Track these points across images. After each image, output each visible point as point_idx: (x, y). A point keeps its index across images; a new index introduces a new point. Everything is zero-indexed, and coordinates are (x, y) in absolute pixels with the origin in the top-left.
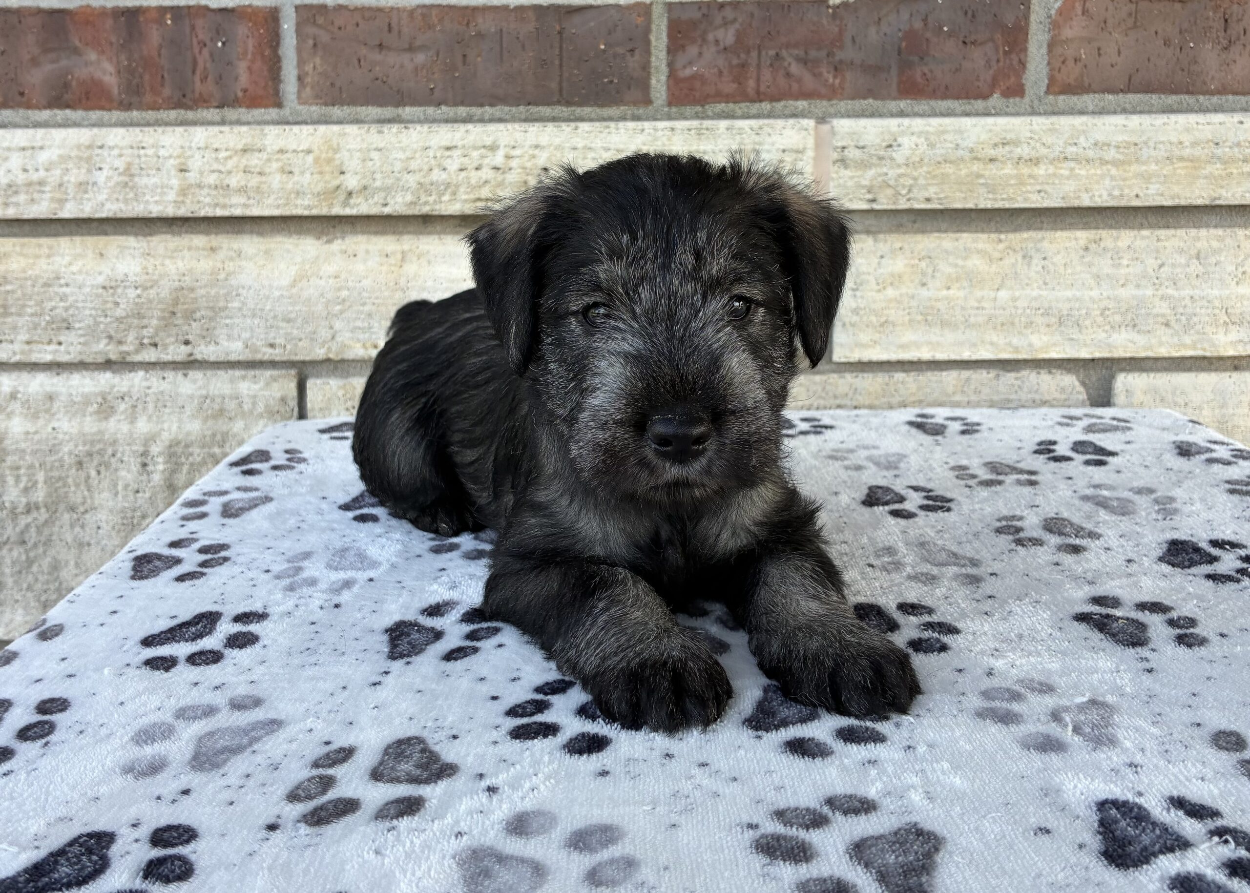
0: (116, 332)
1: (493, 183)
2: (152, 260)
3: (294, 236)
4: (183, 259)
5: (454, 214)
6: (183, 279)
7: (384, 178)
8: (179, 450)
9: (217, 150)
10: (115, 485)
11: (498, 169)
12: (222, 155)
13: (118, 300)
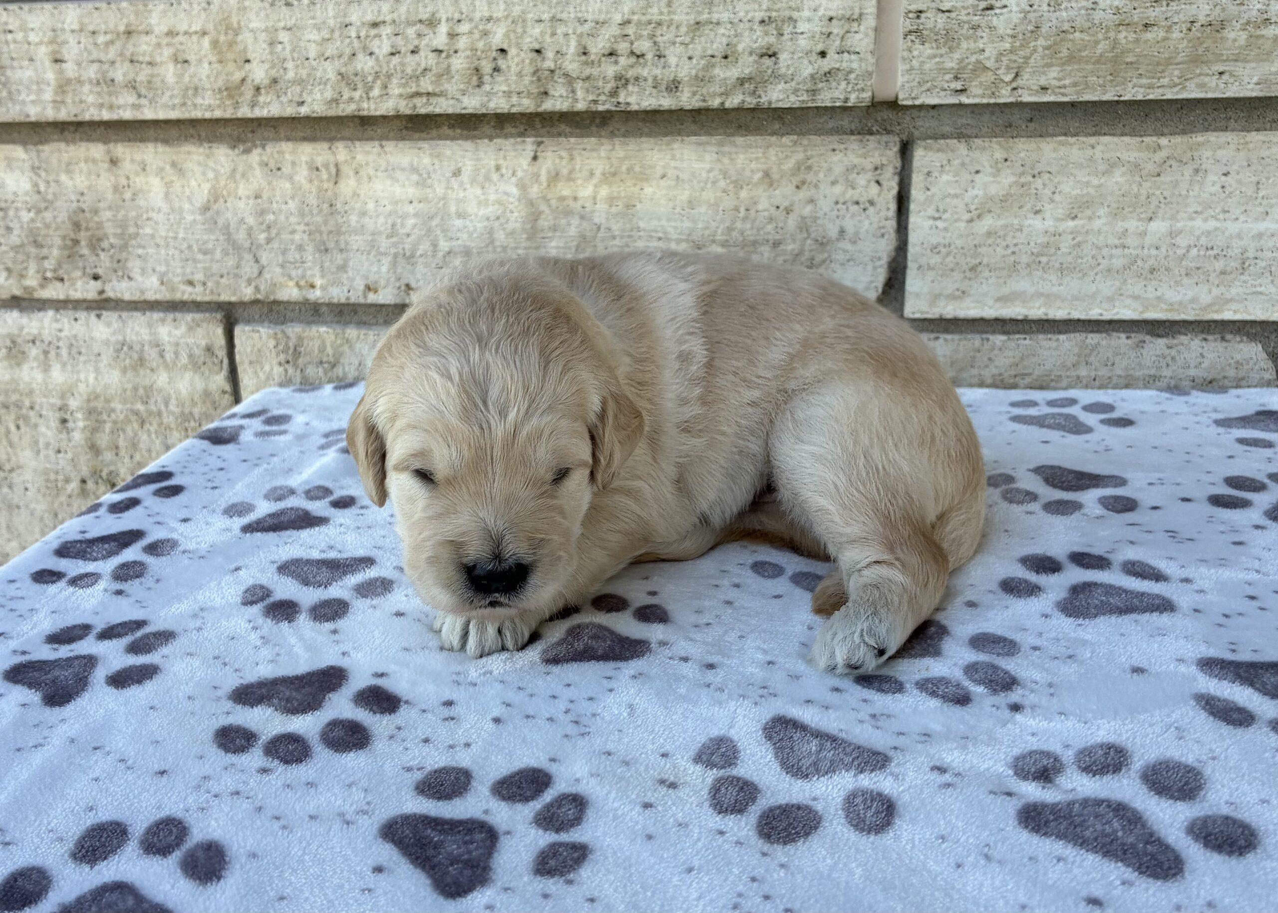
0: (14, 262)
1: (434, 71)
2: (43, 174)
3: (206, 145)
4: (81, 171)
5: (385, 114)
6: (82, 199)
7: (297, 67)
8: (99, 404)
9: (94, 33)
10: (36, 443)
11: (441, 51)
12: (101, 39)
13: (11, 225)
